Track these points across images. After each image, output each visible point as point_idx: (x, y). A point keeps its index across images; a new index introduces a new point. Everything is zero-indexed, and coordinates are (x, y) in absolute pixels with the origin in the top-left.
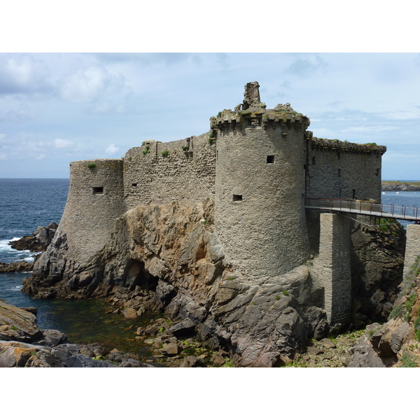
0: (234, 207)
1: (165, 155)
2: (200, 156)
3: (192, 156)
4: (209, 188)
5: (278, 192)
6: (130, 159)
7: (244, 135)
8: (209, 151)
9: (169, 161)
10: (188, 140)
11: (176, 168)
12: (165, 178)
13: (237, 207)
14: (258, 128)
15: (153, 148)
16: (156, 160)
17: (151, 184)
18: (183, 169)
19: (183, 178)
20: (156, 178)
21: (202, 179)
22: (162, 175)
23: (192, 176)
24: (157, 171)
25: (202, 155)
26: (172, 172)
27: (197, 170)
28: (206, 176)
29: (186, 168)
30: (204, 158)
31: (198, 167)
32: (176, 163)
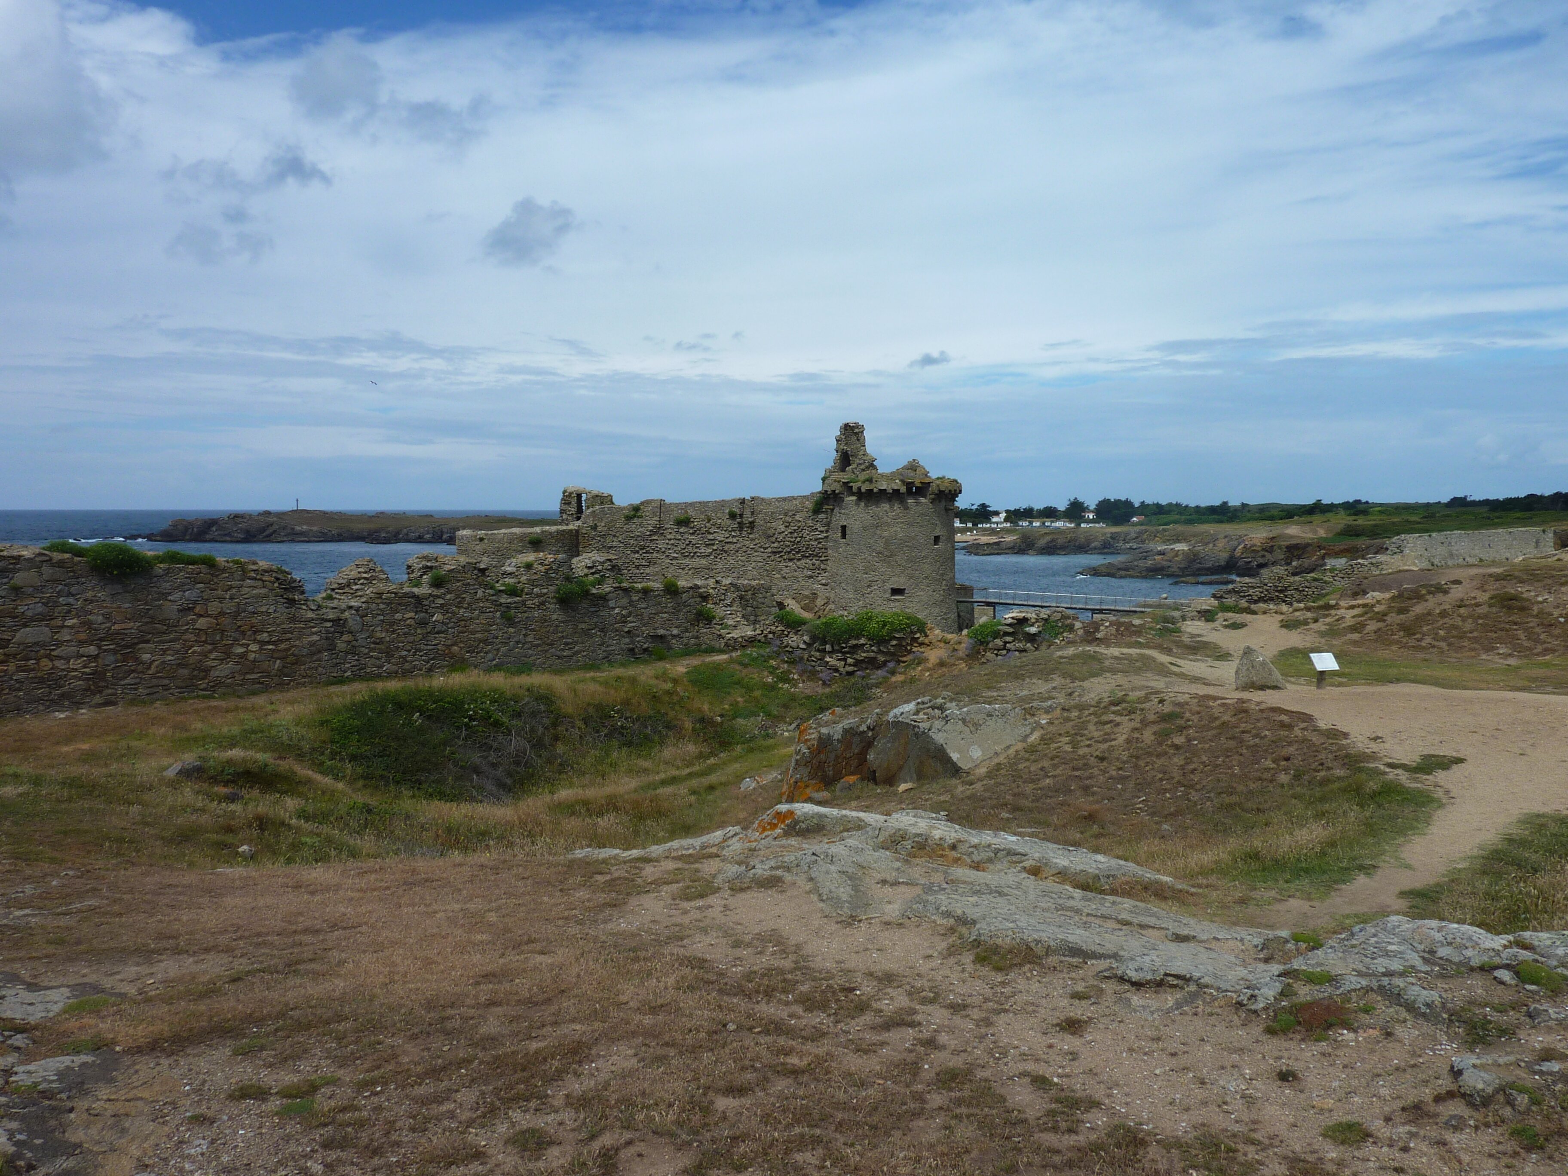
0: (892, 605)
1: (683, 522)
2: (782, 528)
3: (752, 528)
4: (810, 577)
5: (944, 582)
6: (594, 528)
7: (907, 508)
8: (810, 523)
9: (692, 534)
10: (743, 502)
11: (713, 544)
12: (687, 561)
13: (897, 604)
14: (923, 500)
15: (647, 511)
16: (659, 530)
17: (648, 571)
18: (732, 547)
19: (732, 561)
20: (660, 561)
21: (791, 564)
22: (676, 555)
23: (753, 559)
24: (663, 550)
25: (786, 527)
26: (702, 551)
27: (769, 550)
28: (799, 560)
29: (738, 545)
30: (791, 533)
31: (776, 545)
32: (711, 537)
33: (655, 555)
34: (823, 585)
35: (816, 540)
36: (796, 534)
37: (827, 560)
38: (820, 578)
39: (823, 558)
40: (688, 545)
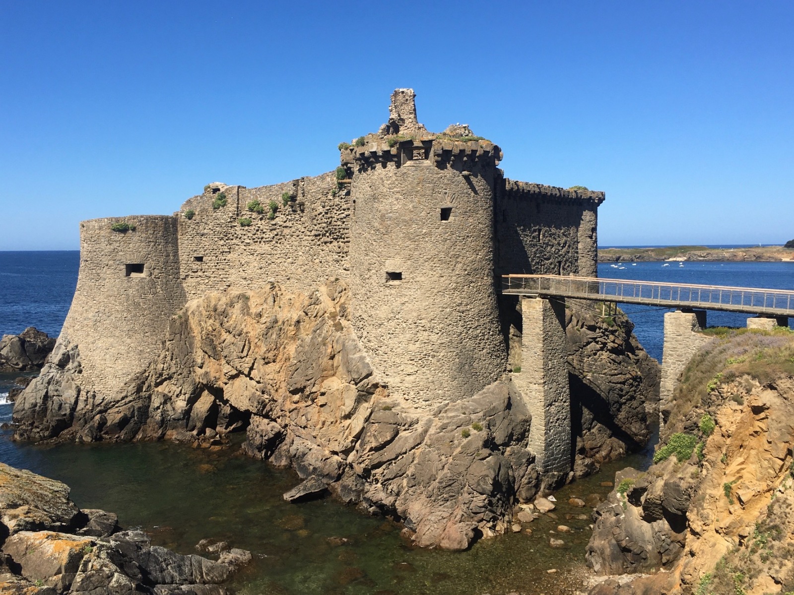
0: (388, 291)
3: (303, 210)
4: (337, 261)
8: (337, 201)
9: (261, 219)
10: (296, 184)
12: (255, 247)
13: (393, 291)
14: (426, 164)
16: (237, 217)
17: (229, 257)
19: (288, 247)
20: (237, 247)
21: (324, 248)
22: (248, 241)
23: (304, 243)
24: (240, 236)
25: (323, 207)
26: (267, 236)
27: (313, 233)
28: (331, 242)
29: (293, 230)
30: (326, 213)
31: (316, 228)
32: (273, 222)
33: (234, 241)
34: (345, 269)
35: (341, 219)
36: (329, 215)
37: (349, 242)
38: (343, 263)
39: (346, 240)
40: (258, 230)
